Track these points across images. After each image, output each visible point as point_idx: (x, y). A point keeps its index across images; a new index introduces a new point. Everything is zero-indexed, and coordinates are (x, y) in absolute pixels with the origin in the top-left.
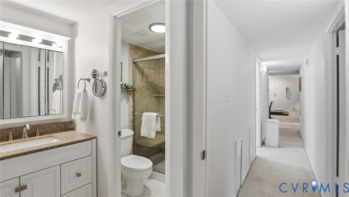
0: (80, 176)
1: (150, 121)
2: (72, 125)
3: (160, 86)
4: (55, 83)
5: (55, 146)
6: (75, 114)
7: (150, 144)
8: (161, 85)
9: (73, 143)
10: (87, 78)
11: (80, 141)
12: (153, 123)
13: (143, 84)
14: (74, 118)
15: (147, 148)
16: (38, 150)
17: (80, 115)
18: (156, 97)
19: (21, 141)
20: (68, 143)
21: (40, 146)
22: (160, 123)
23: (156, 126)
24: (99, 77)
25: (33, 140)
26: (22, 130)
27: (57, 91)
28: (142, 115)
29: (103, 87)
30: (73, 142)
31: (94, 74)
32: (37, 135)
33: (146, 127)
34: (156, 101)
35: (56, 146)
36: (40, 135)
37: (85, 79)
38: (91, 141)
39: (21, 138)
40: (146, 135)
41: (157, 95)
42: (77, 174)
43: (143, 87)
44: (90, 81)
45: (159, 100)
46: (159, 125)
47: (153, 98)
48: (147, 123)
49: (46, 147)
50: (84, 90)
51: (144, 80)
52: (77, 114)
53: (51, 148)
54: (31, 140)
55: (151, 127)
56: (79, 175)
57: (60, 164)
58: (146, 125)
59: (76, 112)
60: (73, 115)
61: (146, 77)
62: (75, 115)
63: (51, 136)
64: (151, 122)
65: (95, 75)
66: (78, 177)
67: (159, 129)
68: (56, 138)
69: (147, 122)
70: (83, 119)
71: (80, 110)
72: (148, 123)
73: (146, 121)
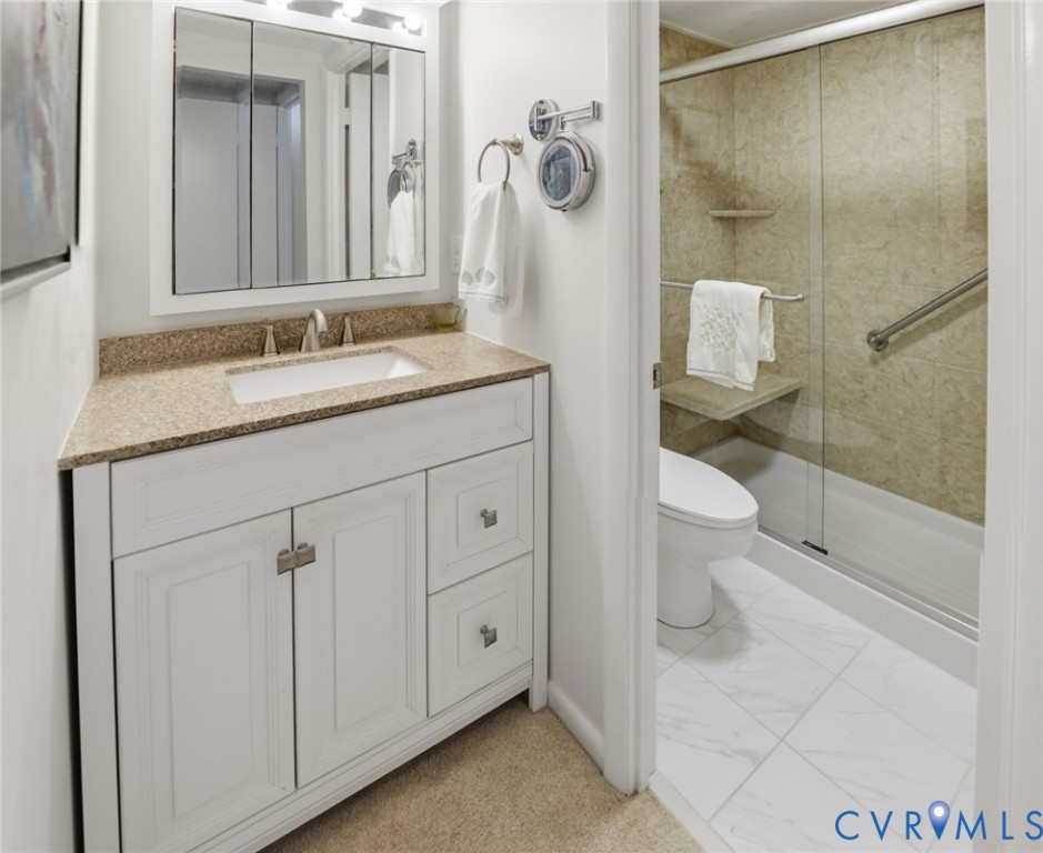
0: (495, 523)
1: (730, 315)
2: (453, 313)
3: (739, 179)
4: (395, 171)
5: (409, 393)
6: (469, 279)
7: (717, 408)
8: (739, 174)
9: (471, 385)
10: (512, 140)
11: (492, 381)
12: (743, 324)
13: (678, 168)
14: (467, 293)
15: (703, 421)
16: (352, 405)
17: (493, 286)
18: (721, 219)
19: (299, 361)
20: (454, 385)
21: (359, 388)
22: (772, 329)
23: (759, 341)
24: (563, 127)
25: (335, 357)
26: (303, 330)
27: (404, 198)
28: (691, 289)
29: (586, 170)
30: (471, 381)
31: (539, 121)
32: (345, 340)
33: (712, 341)
34: (723, 235)
35: (413, 393)
36: (355, 342)
37: (505, 143)
38: (530, 380)
39: (300, 349)
40: (710, 374)
41: (727, 213)
42: (484, 514)
43: (677, 182)
44: (521, 151)
45: (734, 232)
46: (768, 335)
47: (711, 225)
48: (715, 325)
49: (380, 396)
50: (505, 183)
51: (680, 155)
52: (479, 280)
53: (397, 402)
54: (328, 358)
55: (733, 343)
56: (490, 519)
57: (426, 470)
58: (710, 331)
59: (476, 271)
60: (464, 281)
61: (690, 145)
62: (470, 283)
63: (389, 349)
64: (732, 321)
65: (544, 121)
66: (486, 526)
67: (768, 353)
68: (407, 356)
69: (716, 321)
70: (503, 300)
71: (490, 262)
72: (720, 326)
73: (711, 316)
